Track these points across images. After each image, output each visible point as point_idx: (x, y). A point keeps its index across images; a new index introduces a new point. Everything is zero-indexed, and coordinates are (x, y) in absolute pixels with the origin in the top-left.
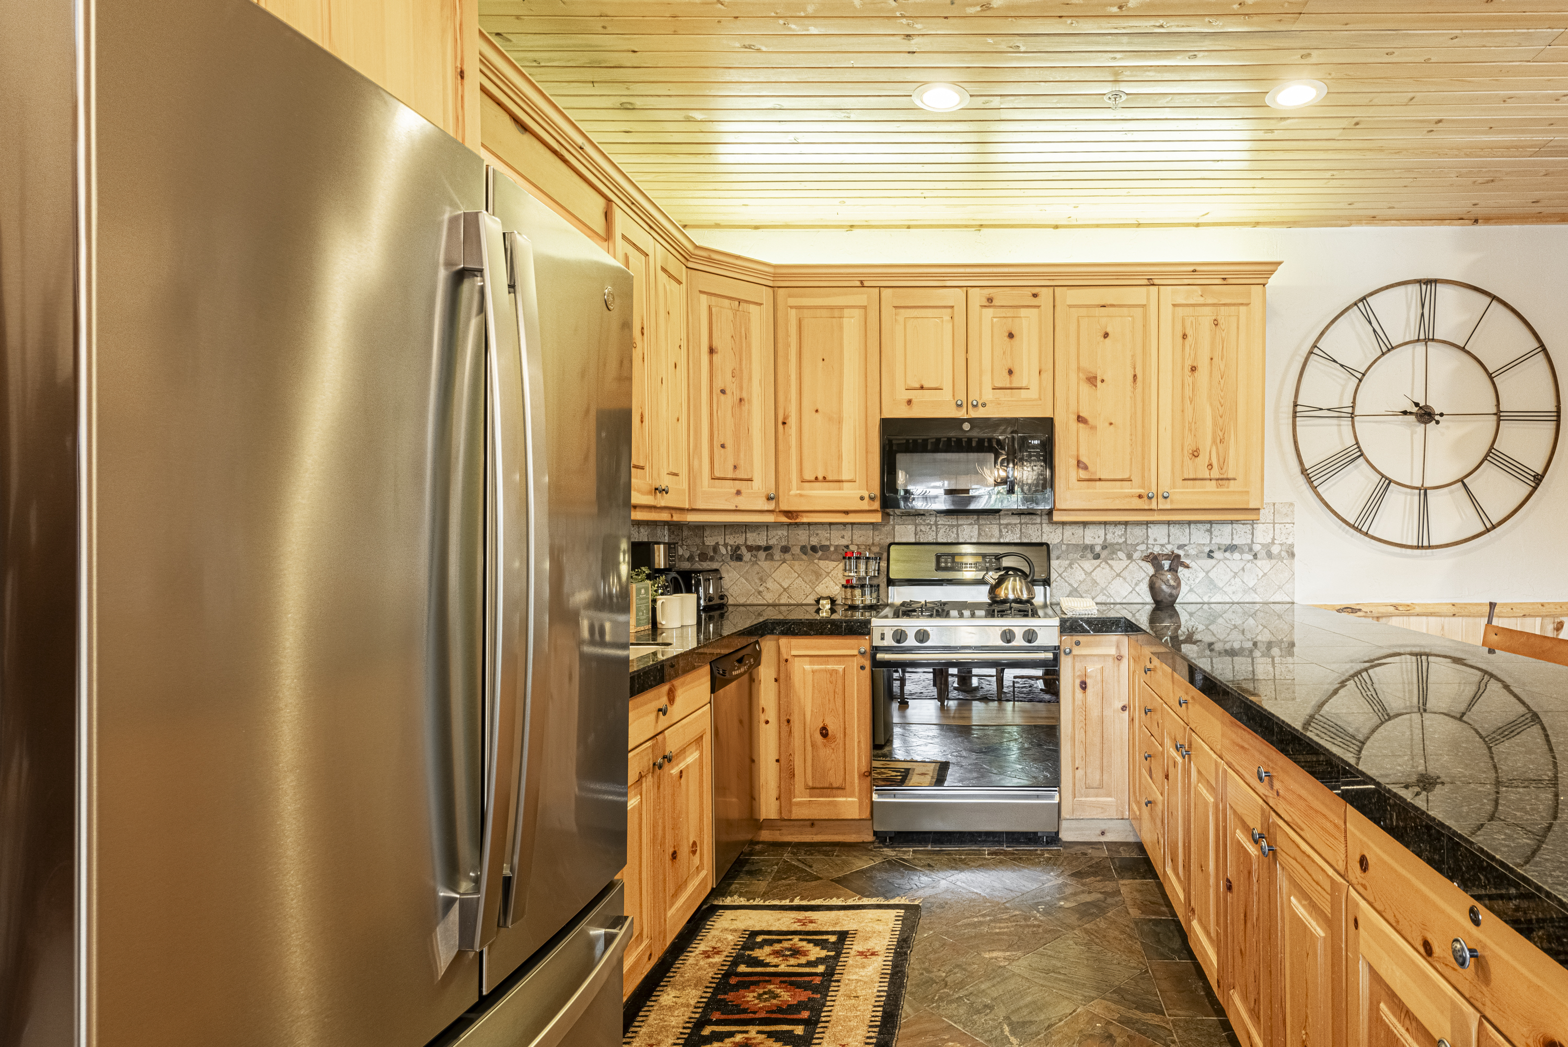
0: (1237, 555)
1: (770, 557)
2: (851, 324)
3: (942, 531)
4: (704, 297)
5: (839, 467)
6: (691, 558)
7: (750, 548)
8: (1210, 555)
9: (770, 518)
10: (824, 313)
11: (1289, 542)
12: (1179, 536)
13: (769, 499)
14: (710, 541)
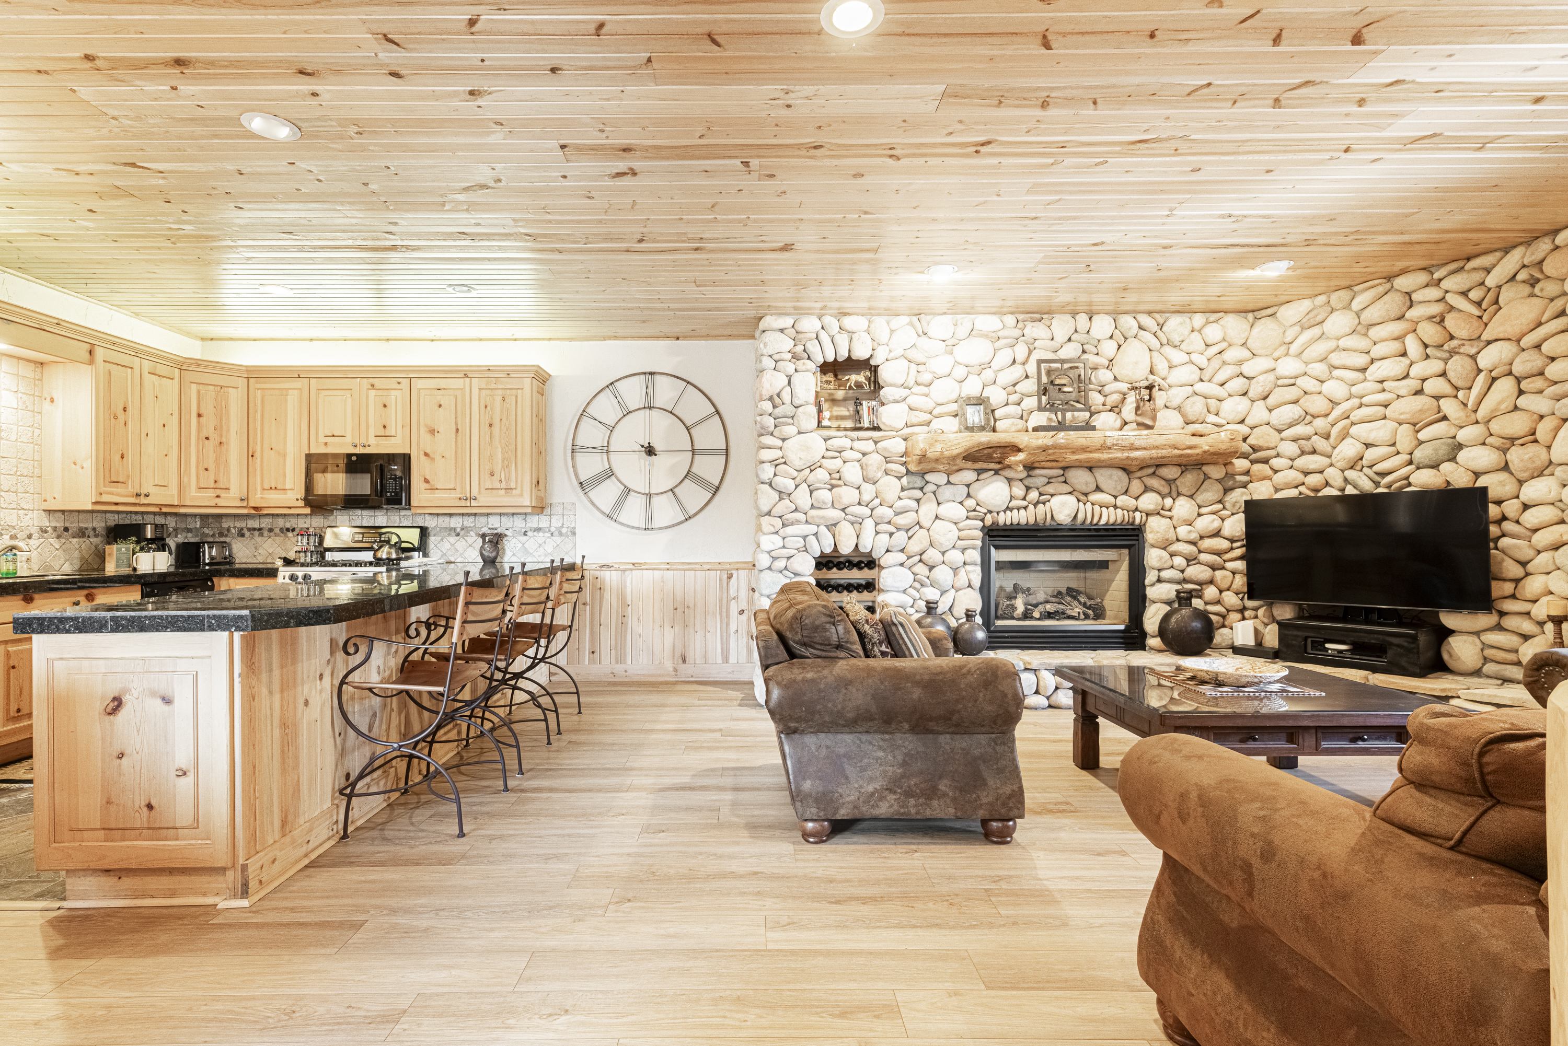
0: (541, 534)
1: (261, 535)
2: (292, 400)
3: (365, 520)
4: (194, 386)
5: (284, 481)
6: (213, 536)
7: (249, 529)
8: (525, 534)
9: (245, 511)
10: (278, 392)
11: (573, 525)
12: (507, 522)
13: (242, 500)
14: (225, 525)
